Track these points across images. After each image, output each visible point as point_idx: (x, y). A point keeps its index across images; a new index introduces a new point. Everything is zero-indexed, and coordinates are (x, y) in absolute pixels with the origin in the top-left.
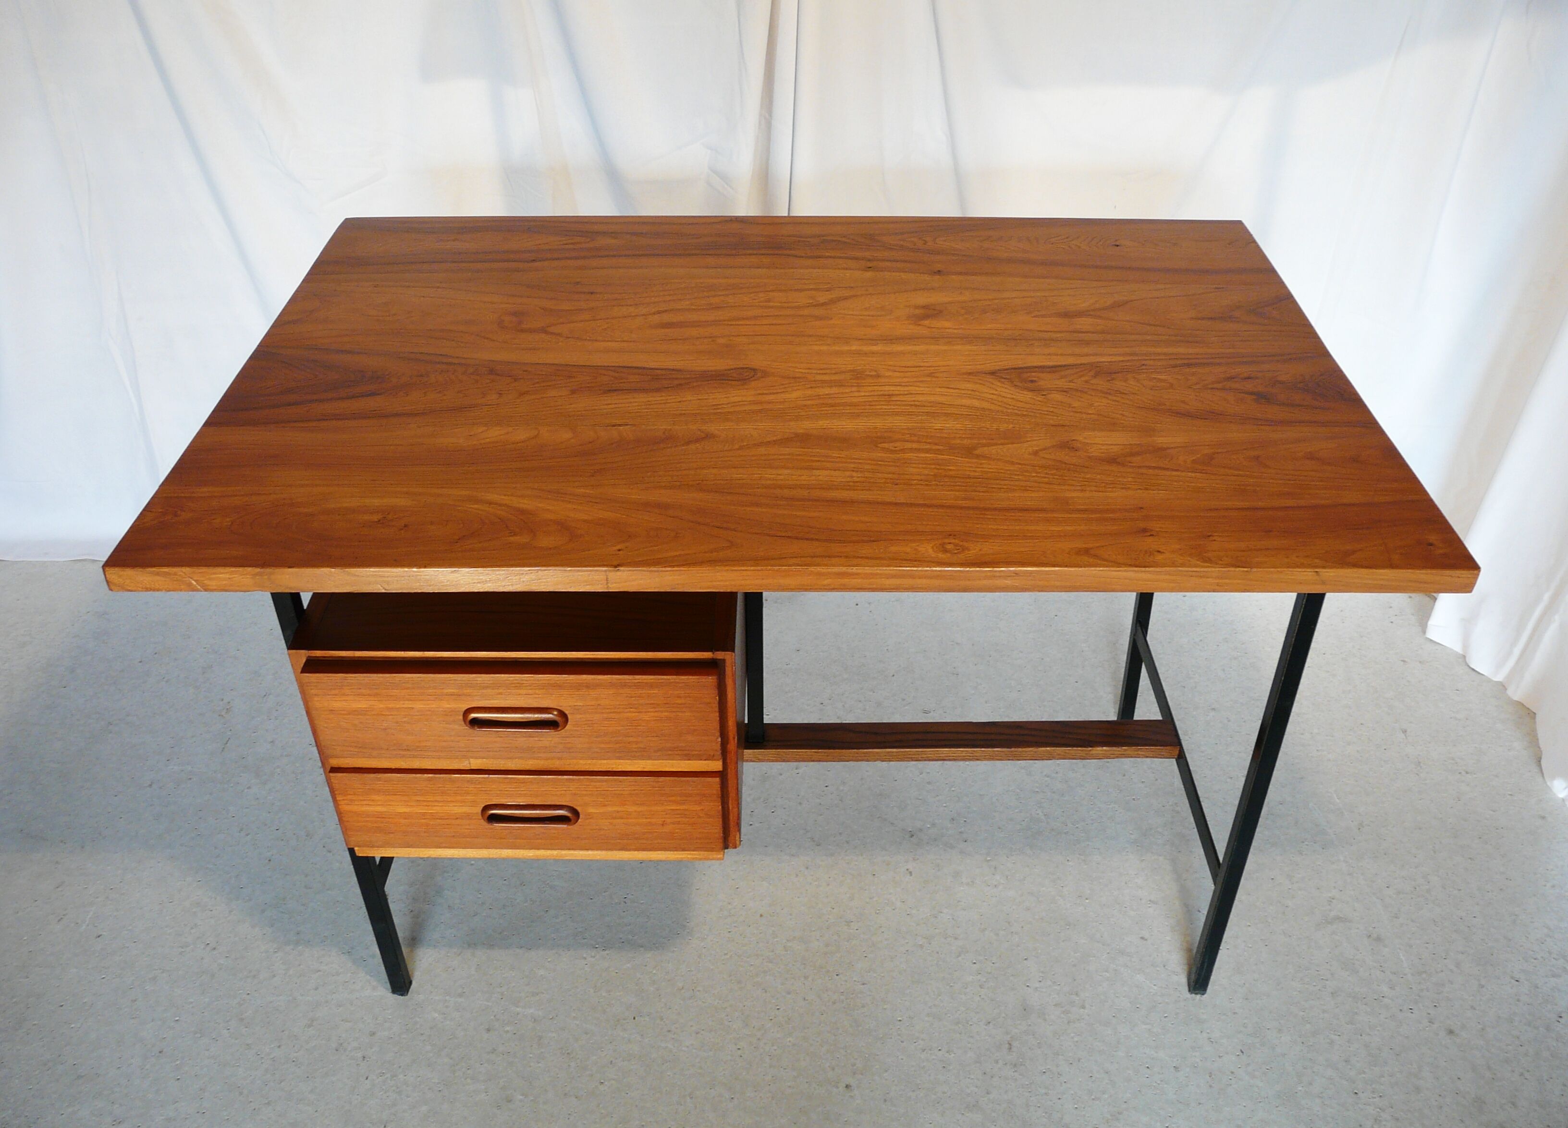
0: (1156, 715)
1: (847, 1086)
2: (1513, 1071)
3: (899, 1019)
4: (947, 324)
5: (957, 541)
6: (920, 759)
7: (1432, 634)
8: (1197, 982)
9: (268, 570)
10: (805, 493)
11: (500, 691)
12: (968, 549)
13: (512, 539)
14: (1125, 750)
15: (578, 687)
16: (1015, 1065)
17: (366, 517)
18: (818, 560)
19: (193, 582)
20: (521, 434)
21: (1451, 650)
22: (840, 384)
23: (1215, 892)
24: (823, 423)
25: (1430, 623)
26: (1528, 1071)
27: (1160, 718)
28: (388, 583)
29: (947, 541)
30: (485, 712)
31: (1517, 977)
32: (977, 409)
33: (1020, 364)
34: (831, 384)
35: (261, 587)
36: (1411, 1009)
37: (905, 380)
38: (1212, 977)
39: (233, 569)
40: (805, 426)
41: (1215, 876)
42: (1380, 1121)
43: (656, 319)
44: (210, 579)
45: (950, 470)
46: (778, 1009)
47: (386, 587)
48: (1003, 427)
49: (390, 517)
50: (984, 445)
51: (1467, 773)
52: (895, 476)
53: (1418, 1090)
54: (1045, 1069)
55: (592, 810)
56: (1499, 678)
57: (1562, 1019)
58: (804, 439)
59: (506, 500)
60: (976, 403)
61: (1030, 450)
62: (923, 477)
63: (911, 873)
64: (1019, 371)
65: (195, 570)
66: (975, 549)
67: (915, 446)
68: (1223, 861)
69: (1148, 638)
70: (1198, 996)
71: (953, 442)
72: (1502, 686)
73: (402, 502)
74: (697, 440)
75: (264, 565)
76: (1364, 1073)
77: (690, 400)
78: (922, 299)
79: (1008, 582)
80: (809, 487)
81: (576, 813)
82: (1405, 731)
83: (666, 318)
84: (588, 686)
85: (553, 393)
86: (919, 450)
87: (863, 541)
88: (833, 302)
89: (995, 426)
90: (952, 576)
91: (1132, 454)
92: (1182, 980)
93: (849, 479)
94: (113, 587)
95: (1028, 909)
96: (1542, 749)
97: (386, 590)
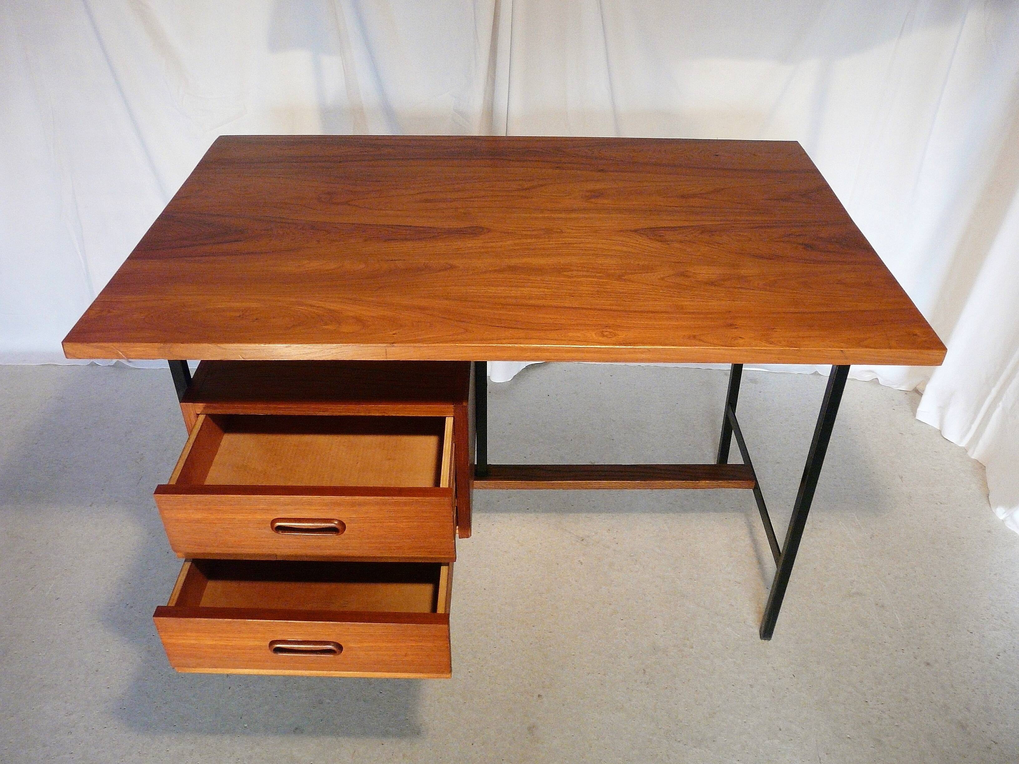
0: (740, 461)
1: (539, 696)
2: (968, 689)
3: (573, 654)
4: (606, 201)
5: (611, 330)
6: (588, 488)
7: (920, 416)
8: (765, 631)
9: (169, 345)
10: (514, 301)
11: (297, 507)
12: (619, 335)
13: (326, 327)
14: (721, 483)
15: (353, 504)
16: (648, 684)
17: (232, 314)
18: (522, 340)
19: (120, 353)
20: (332, 265)
21: (932, 427)
22: (536, 237)
23: (777, 572)
24: (525, 260)
25: (919, 409)
26: (977, 689)
27: (744, 464)
28: (245, 354)
29: (605, 330)
30: (287, 522)
31: (971, 631)
32: (626, 252)
33: (653, 225)
34: (531, 237)
35: (163, 357)
36: (903, 650)
37: (579, 235)
38: (775, 629)
39: (146, 344)
40: (514, 262)
41: (777, 561)
42: (882, 719)
43: (418, 197)
44: (131, 351)
45: (607, 288)
46: (495, 647)
47: (244, 356)
48: (641, 263)
49: (247, 314)
50: (629, 274)
51: (941, 503)
52: (572, 292)
53: (906, 699)
54: (667, 686)
55: (352, 645)
56: (963, 444)
57: (1000, 657)
58: (513, 269)
59: (322, 304)
60: (625, 249)
61: (659, 277)
62: (589, 292)
63: (581, 563)
64: (653, 229)
65: (121, 344)
66: (622, 335)
67: (585, 273)
68: (782, 552)
69: (736, 414)
70: (766, 641)
71: (609, 271)
72: (965, 450)
73: (254, 305)
74: (446, 269)
75: (165, 341)
76: (872, 689)
77: (440, 246)
78: (591, 186)
79: (644, 356)
80: (516, 298)
81: (340, 647)
82: (901, 478)
83: (425, 196)
84: (360, 504)
85: (352, 241)
86: (587, 276)
87: (551, 330)
88: (534, 187)
89: (637, 263)
90: (608, 351)
91: (724, 280)
92: (756, 631)
93: (542, 293)
94: (68, 356)
95: (657, 586)
96: (989, 489)
97: (244, 359)
